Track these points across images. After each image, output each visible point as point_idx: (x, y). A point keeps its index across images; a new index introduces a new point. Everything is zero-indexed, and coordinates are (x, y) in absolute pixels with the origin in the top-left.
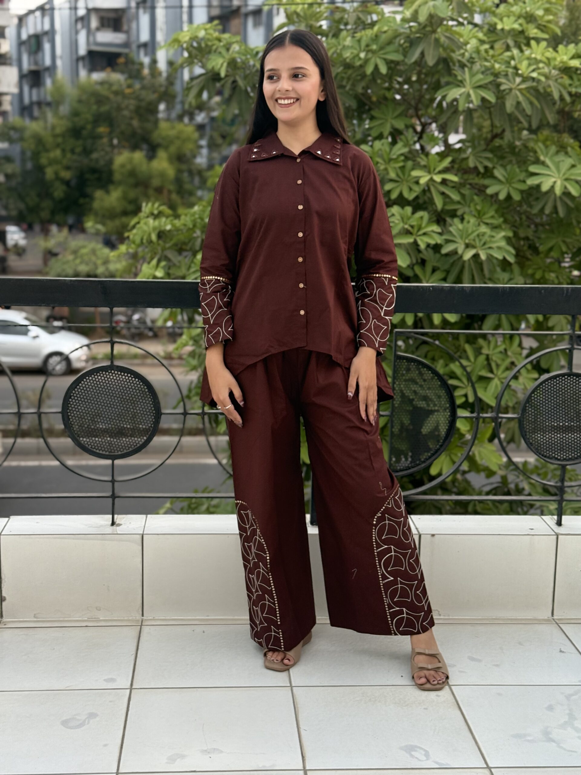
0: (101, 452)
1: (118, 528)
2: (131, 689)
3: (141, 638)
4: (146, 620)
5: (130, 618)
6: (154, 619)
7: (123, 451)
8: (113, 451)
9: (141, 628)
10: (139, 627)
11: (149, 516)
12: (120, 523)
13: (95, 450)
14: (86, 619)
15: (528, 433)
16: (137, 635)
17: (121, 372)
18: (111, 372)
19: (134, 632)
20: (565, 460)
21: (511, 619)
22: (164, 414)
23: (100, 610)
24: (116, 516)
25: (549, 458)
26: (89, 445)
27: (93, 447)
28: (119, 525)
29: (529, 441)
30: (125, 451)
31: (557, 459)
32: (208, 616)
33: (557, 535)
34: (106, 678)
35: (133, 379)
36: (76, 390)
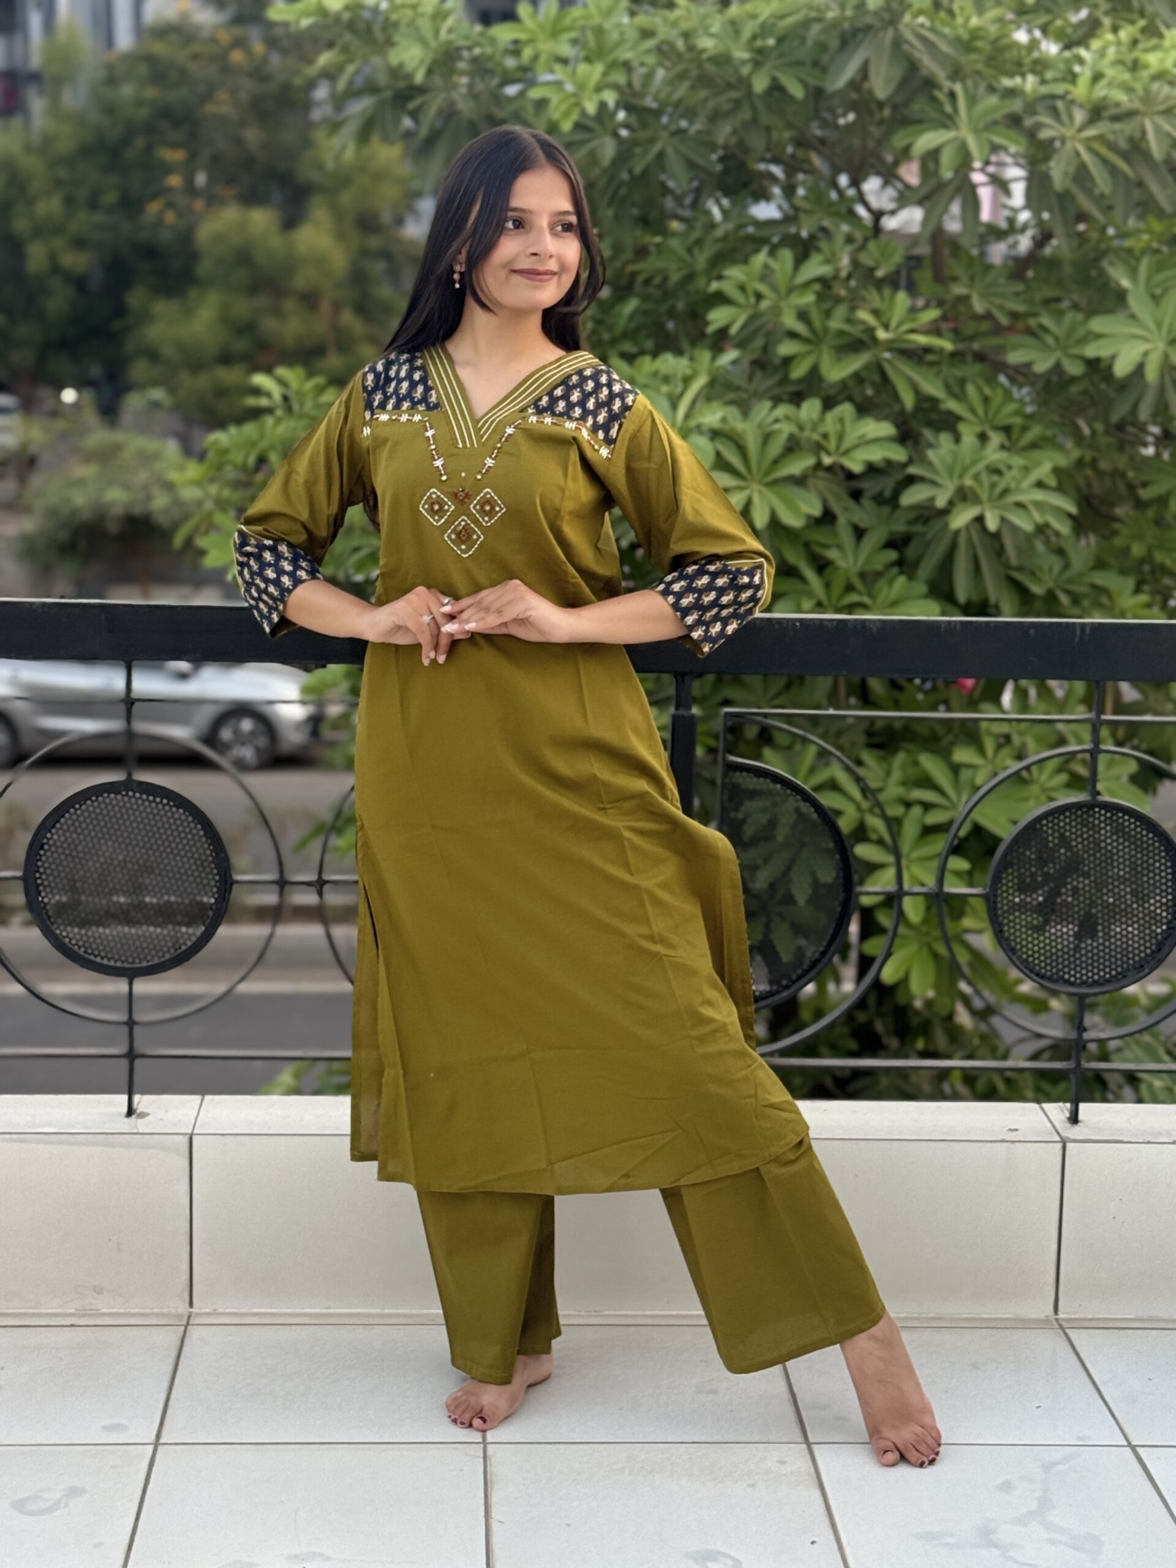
0: (105, 962)
1: (140, 1121)
2: (157, 1443)
3: (185, 1349)
4: (199, 1315)
5: (165, 1311)
6: (215, 1313)
7: (152, 960)
8: (130, 960)
9: (185, 1332)
10: (183, 1328)
11: (208, 1098)
12: (146, 1111)
13: (92, 957)
14: (72, 1311)
15: (1006, 928)
16: (178, 1343)
17: (148, 795)
18: (127, 794)
19: (171, 1337)
20: (1084, 984)
21: (967, 1319)
22: (238, 882)
23: (100, 1293)
24: (137, 1098)
25: (1050, 979)
26: (79, 947)
27: (89, 951)
28: (143, 1115)
29: (1009, 945)
30: (156, 961)
31: (1067, 982)
32: (328, 1308)
33: (1064, 1143)
34: (108, 1422)
35: (174, 809)
36: (53, 831)
